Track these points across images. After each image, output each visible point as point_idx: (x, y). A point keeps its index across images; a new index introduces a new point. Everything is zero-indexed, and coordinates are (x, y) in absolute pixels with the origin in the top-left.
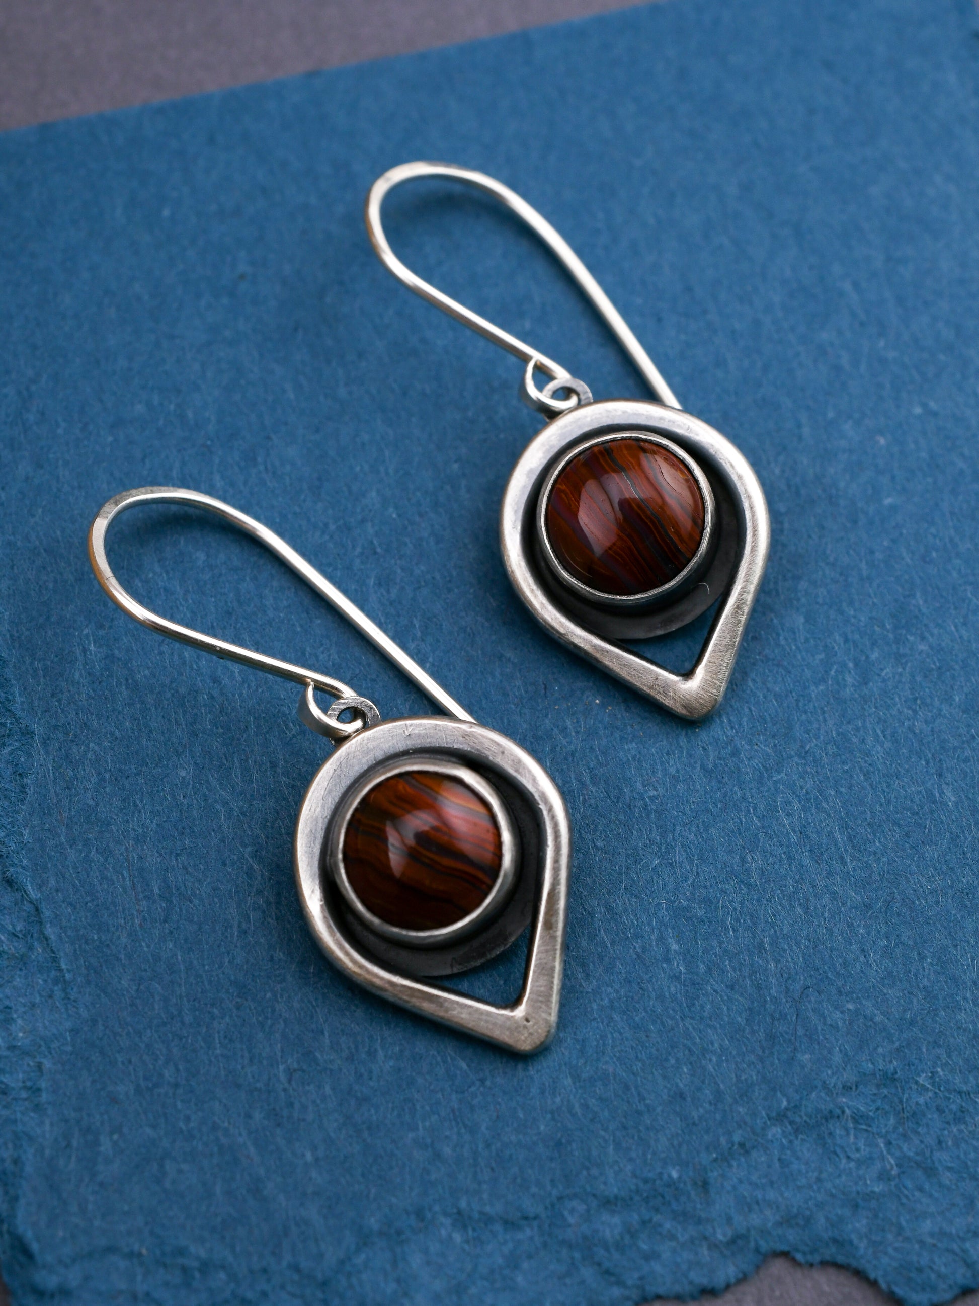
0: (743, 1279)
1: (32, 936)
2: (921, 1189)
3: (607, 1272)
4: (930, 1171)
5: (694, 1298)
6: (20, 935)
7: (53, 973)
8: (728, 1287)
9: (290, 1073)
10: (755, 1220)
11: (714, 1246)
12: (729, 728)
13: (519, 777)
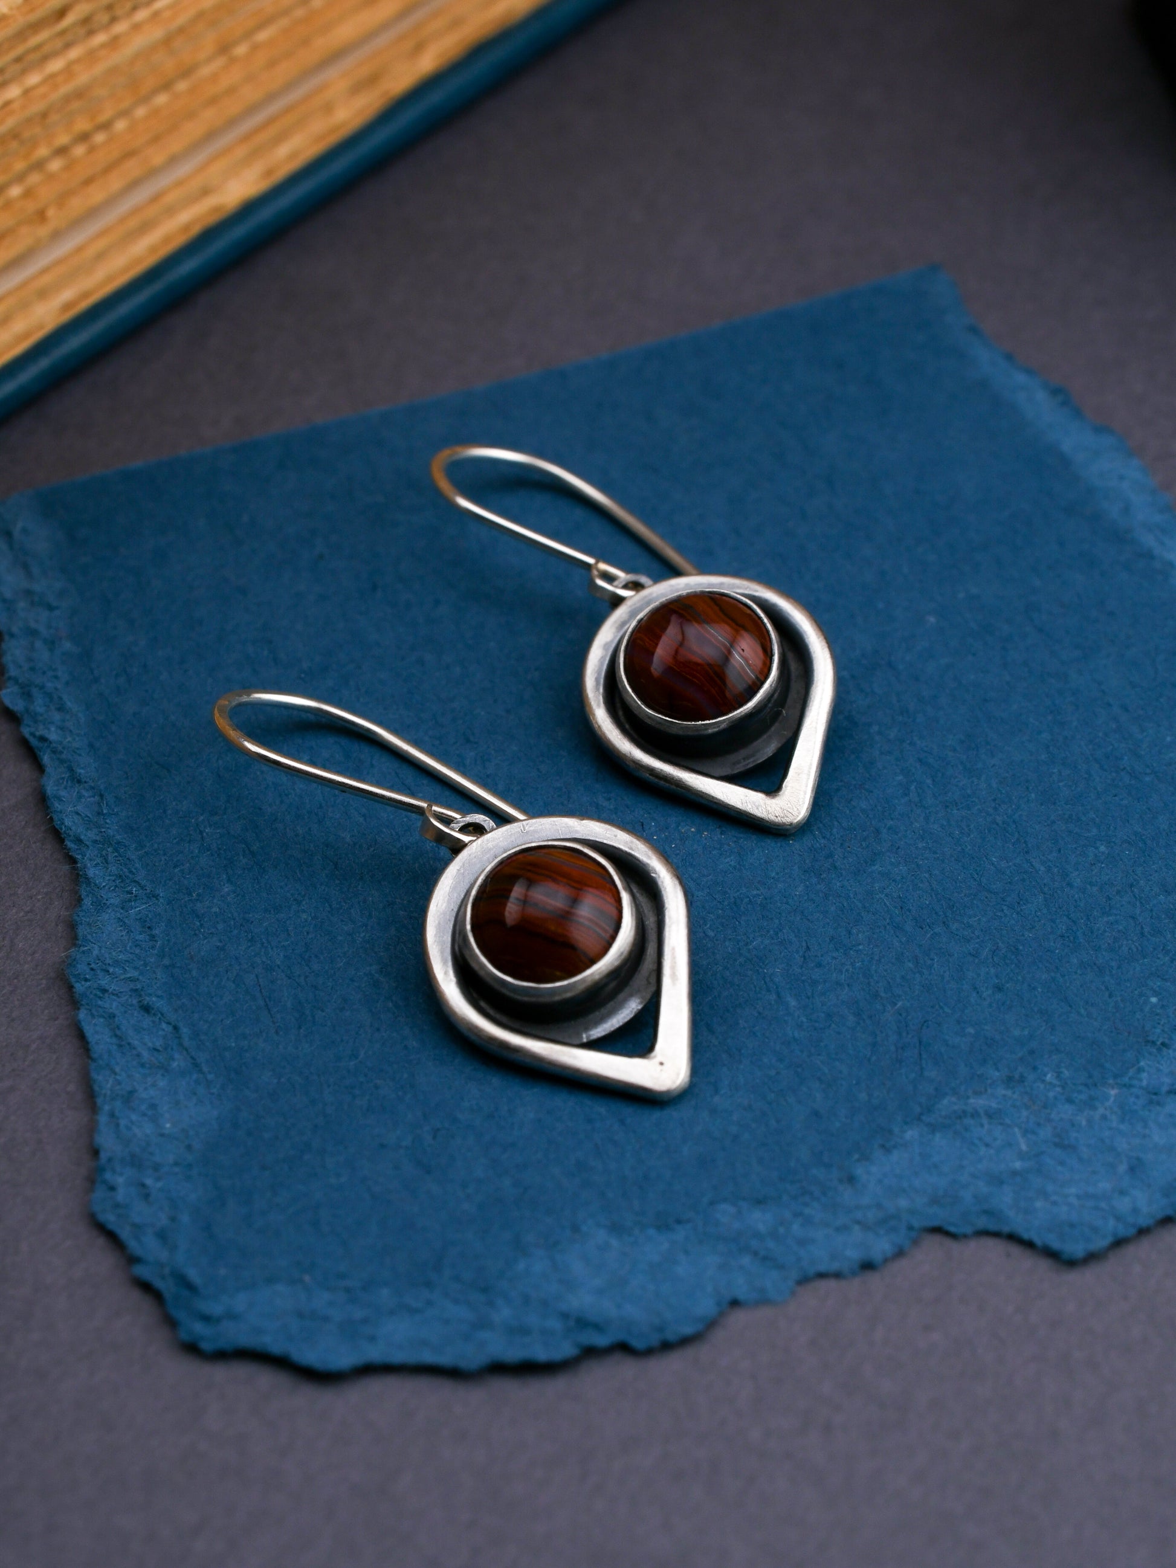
0: (900, 1253)
1: (172, 1049)
2: (1062, 1163)
3: (765, 1259)
4: (1070, 1148)
5: (854, 1274)
6: (161, 1049)
7: (195, 1076)
8: (886, 1260)
9: (435, 1132)
10: (903, 1203)
11: (865, 1226)
12: (820, 837)
13: (633, 853)
